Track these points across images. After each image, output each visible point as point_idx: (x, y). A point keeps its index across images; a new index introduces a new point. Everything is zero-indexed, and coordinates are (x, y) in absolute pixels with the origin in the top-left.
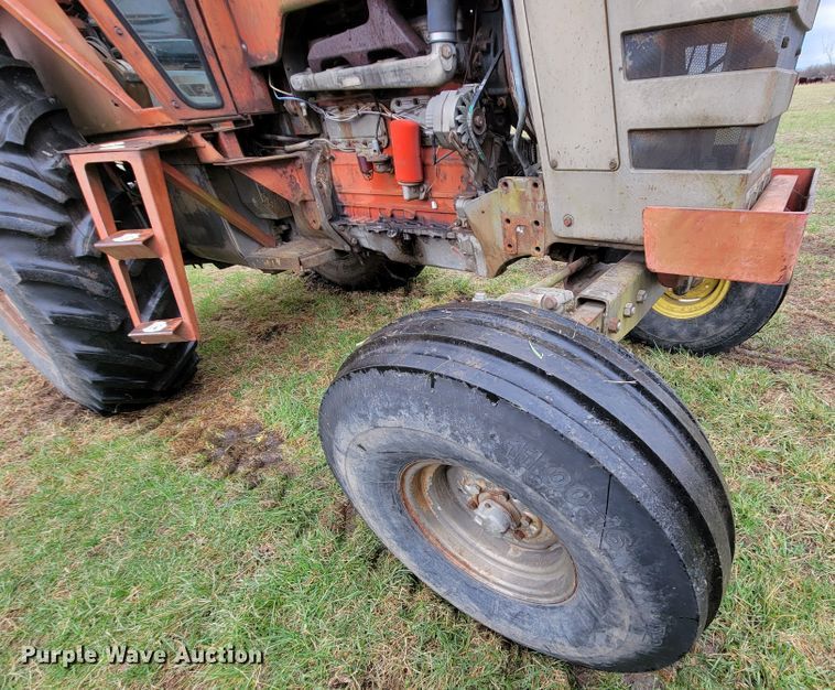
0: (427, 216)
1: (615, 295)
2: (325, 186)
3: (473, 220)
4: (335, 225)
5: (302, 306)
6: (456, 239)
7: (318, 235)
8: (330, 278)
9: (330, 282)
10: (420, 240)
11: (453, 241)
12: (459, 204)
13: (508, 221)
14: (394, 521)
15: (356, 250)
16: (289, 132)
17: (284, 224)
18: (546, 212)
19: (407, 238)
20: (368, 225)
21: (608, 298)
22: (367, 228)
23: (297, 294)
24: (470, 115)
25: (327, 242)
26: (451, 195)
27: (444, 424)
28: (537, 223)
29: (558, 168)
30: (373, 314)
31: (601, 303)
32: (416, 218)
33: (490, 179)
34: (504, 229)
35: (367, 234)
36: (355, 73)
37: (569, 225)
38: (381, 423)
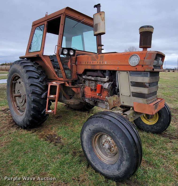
0: (100, 98)
1: (129, 114)
2: (83, 91)
3: (108, 100)
4: (83, 98)
5: (65, 112)
6: (104, 103)
7: (78, 99)
10: (98, 102)
12: (106, 97)
13: (114, 101)
15: (85, 102)
16: (78, 82)
17: (72, 96)
18: (120, 101)
19: (95, 101)
20: (89, 98)
21: (128, 114)
24: (110, 86)
27: (104, 124)
28: (118, 102)
29: (122, 95)
30: (81, 116)
31: (126, 115)
32: (98, 98)
33: (112, 95)
34: (113, 102)
35: (88, 100)
36: (94, 78)
37: (123, 103)
38: (95, 125)
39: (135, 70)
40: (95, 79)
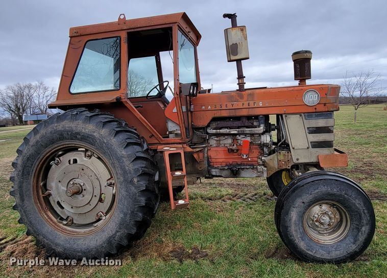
0: (245, 163)
3: (267, 162)
6: (256, 168)
13: (280, 161)
18: (291, 158)
26: (255, 157)
28: (289, 161)
29: (295, 149)
32: (241, 163)
34: (278, 163)
36: (236, 131)
38: (313, 193)
39: (314, 111)
40: (239, 131)
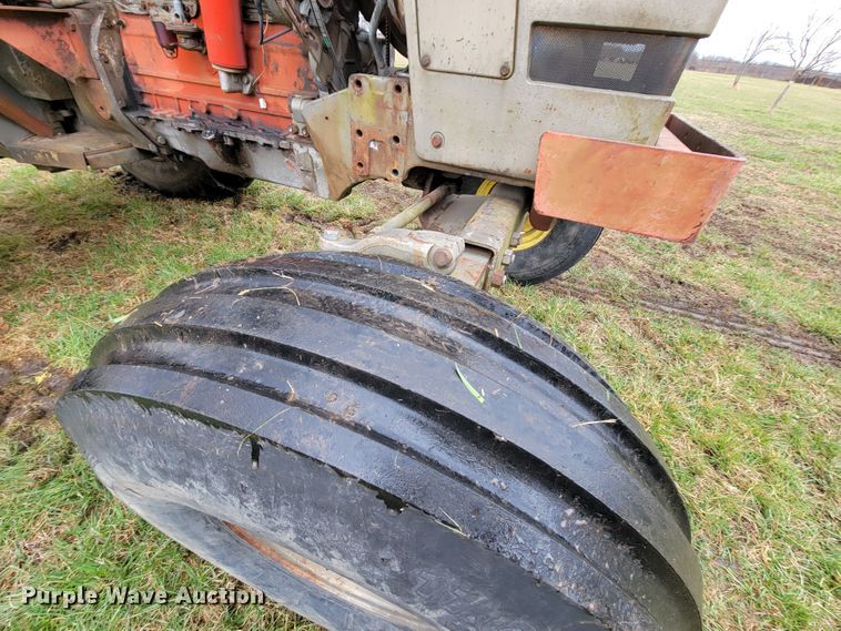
0: (254, 117)
1: (504, 242)
2: (113, 62)
3: (314, 128)
4: (132, 115)
5: (111, 211)
6: (291, 150)
7: (111, 126)
8: (146, 181)
9: (146, 186)
10: (246, 147)
11: (287, 151)
12: (296, 104)
13: (360, 133)
14: (209, 540)
15: (164, 152)
17: (65, 109)
18: (410, 127)
19: (229, 142)
20: (177, 120)
21: (494, 246)
22: (176, 125)
23: (105, 197)
25: (125, 137)
26: (284, 93)
27: (281, 521)
28: (396, 139)
29: (432, 66)
30: (197, 225)
31: (486, 250)
32: (239, 119)
33: (335, 77)
34: (354, 143)
35: (177, 133)
37: (438, 146)
